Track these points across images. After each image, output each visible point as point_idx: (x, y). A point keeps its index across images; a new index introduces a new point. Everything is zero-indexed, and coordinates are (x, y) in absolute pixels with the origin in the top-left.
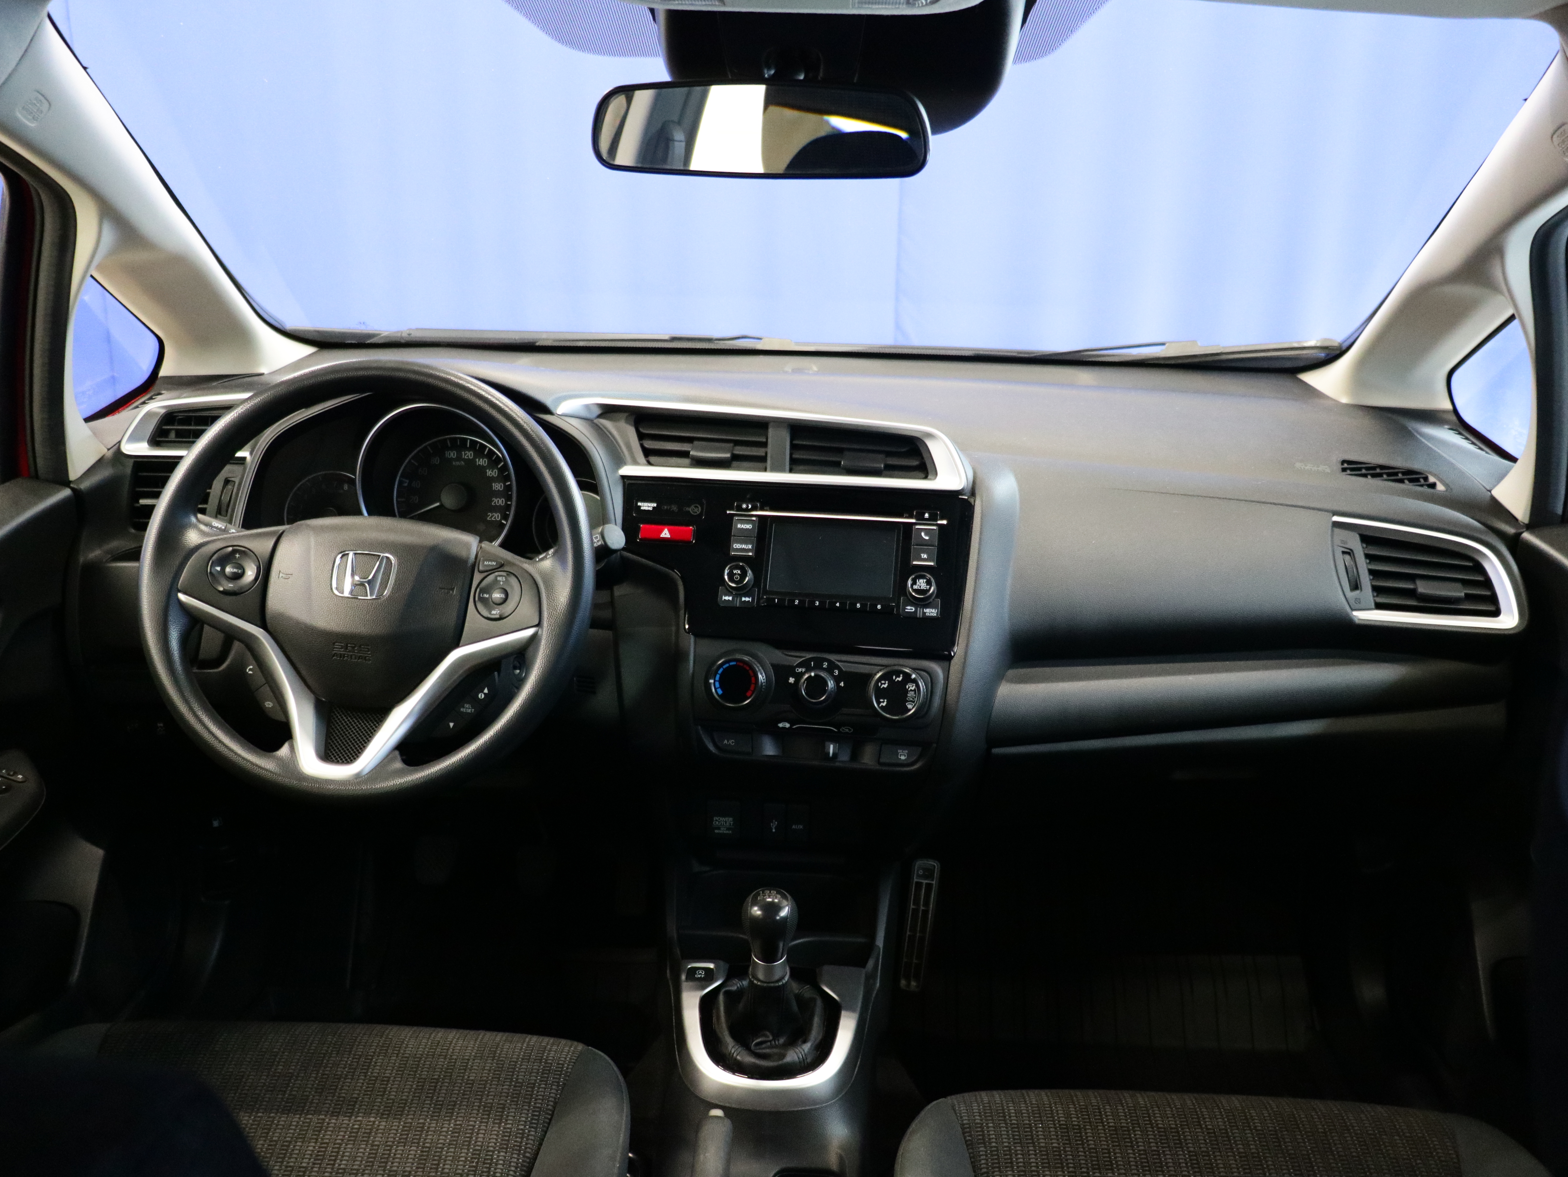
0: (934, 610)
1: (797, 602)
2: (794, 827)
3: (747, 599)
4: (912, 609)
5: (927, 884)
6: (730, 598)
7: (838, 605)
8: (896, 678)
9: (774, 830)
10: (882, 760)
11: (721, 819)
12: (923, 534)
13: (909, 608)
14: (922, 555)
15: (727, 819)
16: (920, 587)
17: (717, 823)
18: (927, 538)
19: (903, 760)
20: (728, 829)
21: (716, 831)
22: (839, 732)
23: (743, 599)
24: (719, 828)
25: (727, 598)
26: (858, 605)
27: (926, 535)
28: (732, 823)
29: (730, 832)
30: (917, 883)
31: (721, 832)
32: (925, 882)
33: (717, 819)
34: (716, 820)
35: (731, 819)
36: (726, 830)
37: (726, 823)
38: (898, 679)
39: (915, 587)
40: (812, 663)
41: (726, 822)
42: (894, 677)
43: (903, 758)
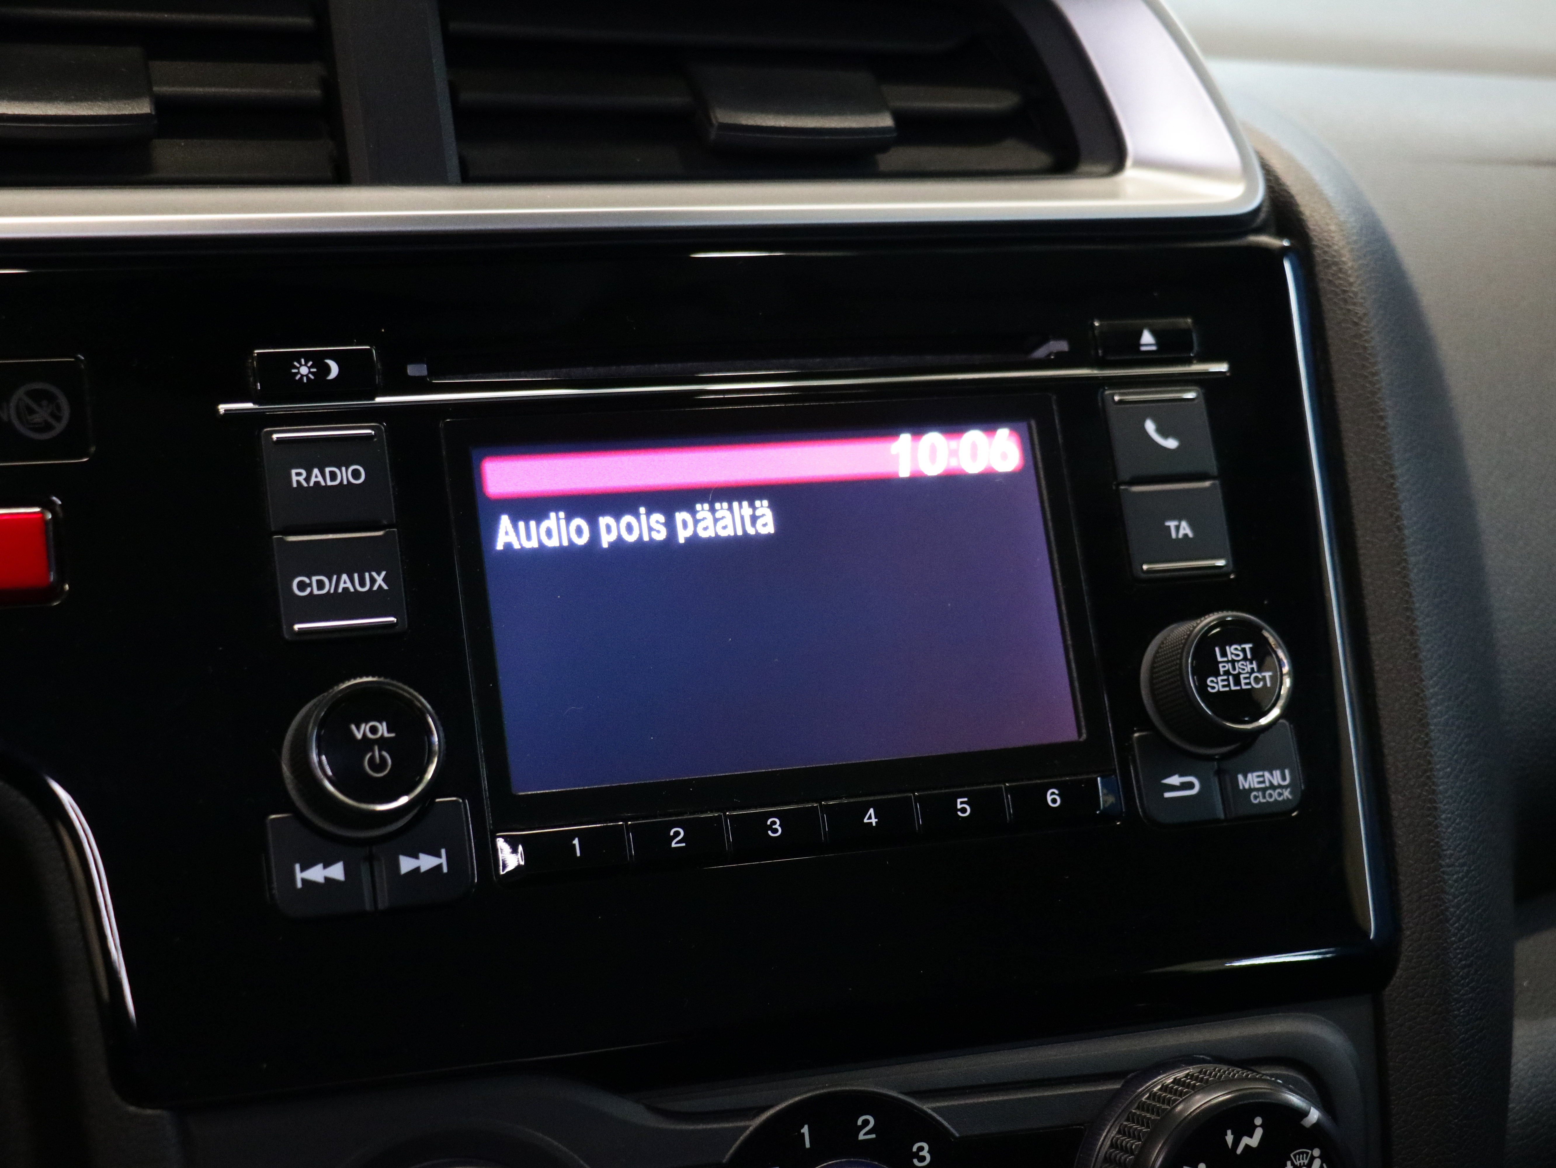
0: (1277, 773)
1: (678, 837)
3: (426, 862)
4: (1190, 786)
6: (337, 872)
7: (871, 818)
8: (1236, 1142)
12: (1150, 426)
13: (1175, 780)
14: (1172, 524)
16: (1237, 682)
18: (1171, 444)
23: (406, 864)
25: (317, 874)
26: (963, 807)
27: (1164, 432)
38: (1245, 1140)
39: (1216, 685)
40: (805, 1130)
42: (1230, 1138)
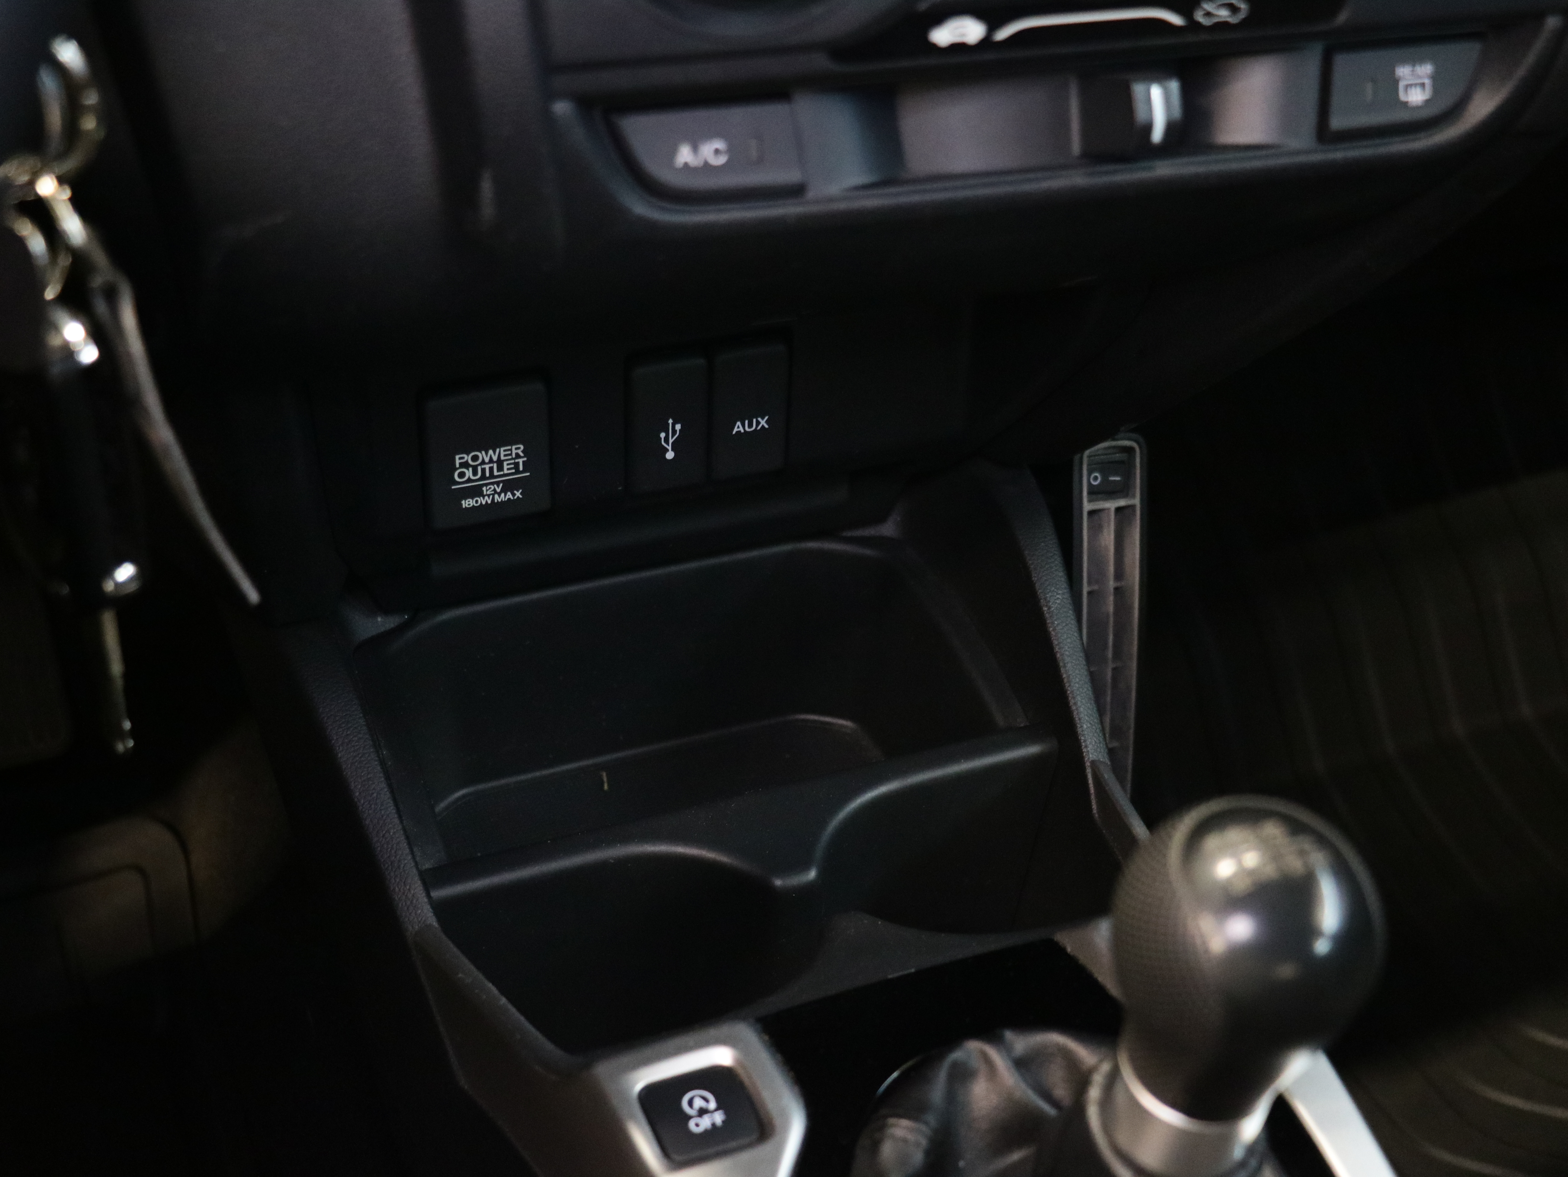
2: (738, 428)
5: (1118, 510)
9: (670, 455)
10: (1337, 122)
11: (481, 455)
15: (502, 451)
17: (469, 473)
19: (1418, 108)
20: (508, 486)
21: (467, 503)
22: (1193, 26)
24: (476, 492)
28: (521, 461)
29: (518, 494)
30: (1091, 513)
31: (482, 501)
32: (1111, 505)
33: (468, 458)
34: (465, 465)
35: (518, 449)
36: (504, 490)
37: (500, 468)
41: (500, 463)
43: (1416, 97)
